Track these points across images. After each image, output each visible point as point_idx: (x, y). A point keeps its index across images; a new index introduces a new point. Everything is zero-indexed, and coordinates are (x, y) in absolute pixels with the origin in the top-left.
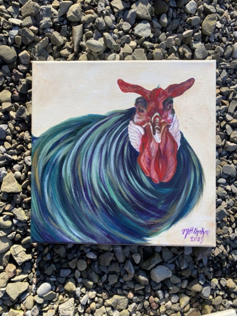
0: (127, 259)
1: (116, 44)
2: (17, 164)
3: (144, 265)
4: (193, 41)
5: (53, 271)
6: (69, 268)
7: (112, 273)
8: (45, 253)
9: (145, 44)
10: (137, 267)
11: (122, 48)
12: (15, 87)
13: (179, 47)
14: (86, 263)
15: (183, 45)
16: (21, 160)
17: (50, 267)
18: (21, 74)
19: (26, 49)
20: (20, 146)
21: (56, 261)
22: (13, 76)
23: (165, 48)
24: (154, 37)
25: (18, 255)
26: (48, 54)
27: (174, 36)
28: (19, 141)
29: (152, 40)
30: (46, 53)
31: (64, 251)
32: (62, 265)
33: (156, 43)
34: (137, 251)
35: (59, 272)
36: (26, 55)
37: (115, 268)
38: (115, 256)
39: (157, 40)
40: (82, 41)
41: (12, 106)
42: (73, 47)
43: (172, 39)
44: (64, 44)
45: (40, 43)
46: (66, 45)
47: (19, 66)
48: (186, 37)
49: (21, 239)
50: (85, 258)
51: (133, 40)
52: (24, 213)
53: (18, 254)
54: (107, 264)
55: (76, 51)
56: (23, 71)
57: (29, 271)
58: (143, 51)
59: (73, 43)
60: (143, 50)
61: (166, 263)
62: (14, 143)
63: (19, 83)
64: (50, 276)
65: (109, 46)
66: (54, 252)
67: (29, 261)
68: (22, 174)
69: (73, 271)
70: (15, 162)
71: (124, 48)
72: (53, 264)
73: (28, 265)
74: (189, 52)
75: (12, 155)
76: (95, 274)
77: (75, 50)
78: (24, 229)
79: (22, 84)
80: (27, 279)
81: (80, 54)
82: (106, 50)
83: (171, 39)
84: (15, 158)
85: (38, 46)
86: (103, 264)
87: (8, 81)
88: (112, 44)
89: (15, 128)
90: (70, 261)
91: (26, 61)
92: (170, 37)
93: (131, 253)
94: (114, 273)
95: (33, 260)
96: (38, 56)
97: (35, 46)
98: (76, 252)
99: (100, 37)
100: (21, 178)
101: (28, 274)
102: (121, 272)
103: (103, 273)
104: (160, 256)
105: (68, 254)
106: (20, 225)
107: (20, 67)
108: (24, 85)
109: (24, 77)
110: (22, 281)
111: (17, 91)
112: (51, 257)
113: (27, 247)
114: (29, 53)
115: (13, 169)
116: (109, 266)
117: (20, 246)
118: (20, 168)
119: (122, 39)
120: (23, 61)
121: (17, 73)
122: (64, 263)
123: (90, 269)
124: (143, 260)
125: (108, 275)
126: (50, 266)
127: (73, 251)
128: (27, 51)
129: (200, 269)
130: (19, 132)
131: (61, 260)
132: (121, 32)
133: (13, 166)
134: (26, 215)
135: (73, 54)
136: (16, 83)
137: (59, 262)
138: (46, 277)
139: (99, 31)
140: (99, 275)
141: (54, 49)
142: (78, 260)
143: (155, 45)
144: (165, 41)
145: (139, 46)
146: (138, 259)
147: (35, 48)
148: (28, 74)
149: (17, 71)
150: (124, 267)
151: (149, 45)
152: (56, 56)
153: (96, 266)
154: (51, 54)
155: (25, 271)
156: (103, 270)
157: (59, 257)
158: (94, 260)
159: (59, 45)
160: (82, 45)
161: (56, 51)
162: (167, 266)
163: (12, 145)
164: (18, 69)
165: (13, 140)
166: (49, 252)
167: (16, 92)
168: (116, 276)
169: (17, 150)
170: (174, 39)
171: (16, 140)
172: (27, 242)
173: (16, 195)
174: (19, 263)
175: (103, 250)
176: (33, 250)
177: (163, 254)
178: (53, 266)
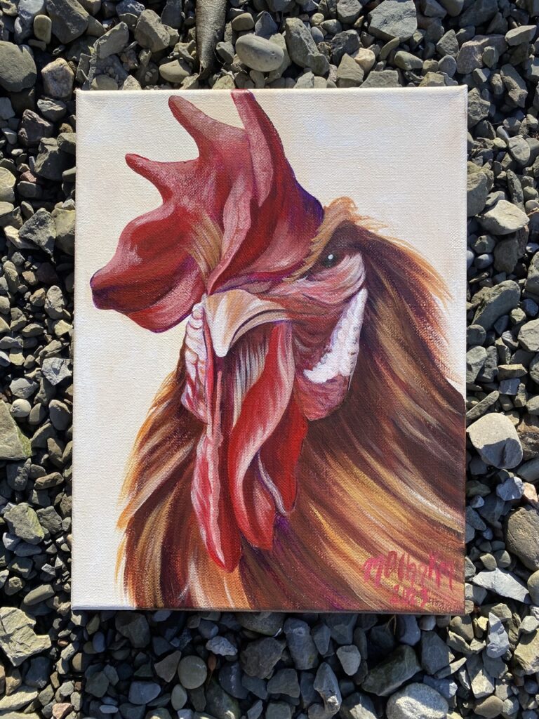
0: (321, 659)
1: (317, 54)
2: (24, 377)
3: (371, 682)
4: (532, 56)
5: (110, 684)
6: (155, 678)
7: (277, 698)
8: (90, 633)
9: (400, 58)
10: (348, 685)
11: (334, 67)
12: (27, 162)
13: (491, 70)
14: (204, 666)
15: (505, 66)
16: (34, 365)
17: (102, 675)
18: (47, 124)
19: (61, 55)
20: (33, 326)
21: (119, 656)
22: (23, 130)
23: (453, 73)
24: (423, 42)
25: (11, 638)
26: (124, 73)
27: (479, 40)
28: (30, 313)
29: (418, 49)
30: (119, 68)
31: (145, 629)
32: (135, 669)
33: (429, 58)
34: (349, 640)
35: (128, 688)
36: (62, 69)
37: (287, 685)
38: (287, 650)
39: (431, 47)
40: (223, 40)
41: (15, 213)
42: (197, 56)
43: (476, 49)
44: (171, 48)
45: (105, 38)
46: (175, 49)
47: (40, 101)
48: (516, 44)
49: (23, 592)
50: (203, 654)
51: (366, 47)
52: (36, 518)
53: (12, 635)
54: (265, 674)
55: (205, 67)
56: (53, 117)
57: (42, 683)
58: (394, 75)
59: (197, 45)
60: (396, 72)
61: (433, 676)
62: (18, 318)
63: (40, 149)
64: (100, 701)
65: (298, 59)
66: (116, 632)
67: (44, 653)
68: (33, 406)
69: (167, 689)
70: (18, 372)
71: (341, 65)
72: (112, 664)
73: (40, 665)
74: (522, 88)
75: (8, 351)
76: (230, 701)
77: (202, 62)
78: (34, 563)
79: (47, 151)
80: (34, 706)
81: (215, 76)
82: (289, 68)
83: (473, 47)
84: (17, 359)
85: (98, 47)
86: (253, 674)
87: (7, 142)
88: (308, 52)
89: (20, 276)
90: (160, 659)
91: (63, 89)
92: (470, 43)
93: (335, 645)
94: (282, 699)
95: (54, 650)
96: (95, 75)
97: (90, 48)
98: (178, 635)
99: (273, 33)
100: (31, 419)
101: (40, 690)
102: (304, 697)
103: (253, 699)
104: (414, 658)
105: (155, 640)
106: (21, 552)
107: (45, 104)
108: (53, 154)
109: (55, 133)
110: (21, 709)
111: (33, 173)
112: (105, 643)
113: (38, 613)
114: (72, 67)
115: (10, 390)
116: (269, 678)
117: (20, 611)
118: (29, 388)
119: (334, 42)
120: (52, 87)
121: (34, 120)
122: (145, 662)
123: (217, 686)
124: (366, 664)
125: (265, 705)
126: (101, 670)
127: (170, 632)
128: (68, 61)
129: (528, 697)
130: (32, 288)
131: (133, 653)
132: (332, 22)
133: (10, 383)
134: (42, 524)
135: (197, 76)
136: (30, 150)
137: (129, 661)
138: (88, 700)
139: (274, 15)
140: (239, 701)
141: (142, 58)
142: (182, 657)
143: (427, 64)
144: (455, 55)
145: (381, 63)
146: (352, 661)
147: (88, 52)
148: (65, 125)
149: (36, 115)
150: (312, 682)
151: (412, 62)
152: (147, 79)
153: (233, 678)
154: (133, 72)
155: (28, 682)
156: (251, 689)
157: (129, 645)
158: (227, 658)
159: (157, 48)
160: (222, 50)
161: (148, 65)
162: (434, 688)
163: (10, 325)
164: (38, 111)
165: (12, 309)
166: (100, 629)
167: (28, 175)
168: (288, 707)
169: (24, 338)
170: (481, 48)
171: (24, 311)
172: (44, 599)
173: (15, 465)
174: (14, 659)
175: (254, 632)
176: (56, 623)
177: (424, 651)
178: (110, 671)
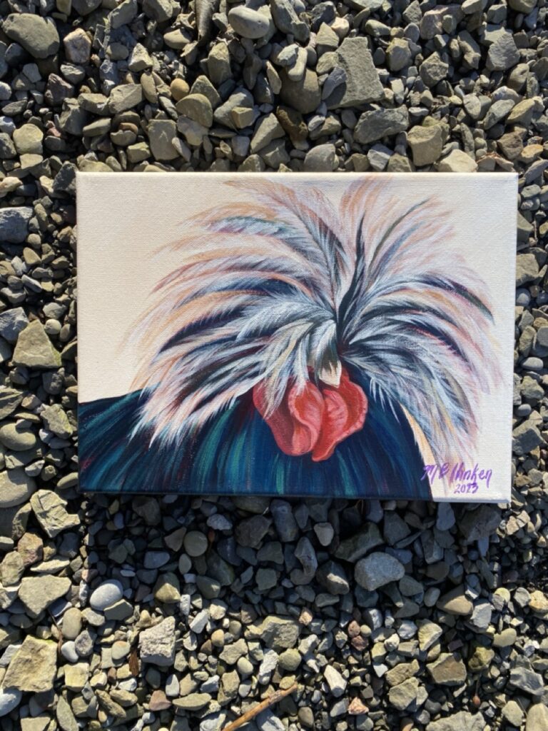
0: (301, 534)
1: (298, 22)
2: (54, 301)
3: (341, 550)
4: (485, 23)
5: (129, 555)
6: (166, 549)
7: (265, 565)
8: (111, 513)
9: (369, 26)
10: (324, 555)
11: (313, 34)
12: (53, 119)
13: (449, 36)
14: (205, 539)
15: (462, 32)
16: (61, 292)
17: (122, 546)
18: (69, 86)
19: (81, 25)
20: (62, 259)
21: (136, 531)
22: (49, 92)
23: (417, 38)
24: (391, 11)
25: (48, 514)
26: (133, 41)
27: (440, 9)
28: (58, 248)
29: (387, 18)
30: (130, 36)
31: (157, 510)
32: (149, 542)
33: (397, 26)
34: (324, 518)
35: (143, 558)
36: (81, 38)
37: (273, 553)
38: (273, 526)
39: (398, 16)
40: (218, 12)
41: (45, 164)
42: (196, 26)
43: (437, 18)
44: (174, 18)
45: (118, 10)
46: (178, 20)
47: (63, 67)
48: (470, 12)
49: (57, 478)
50: (204, 529)
51: (341, 16)
52: (66, 418)
53: (48, 512)
54: (255, 544)
55: (202, 35)
56: (73, 80)
57: (73, 553)
58: (364, 41)
59: (195, 16)
60: (366, 39)
61: (392, 547)
62: (47, 253)
63: (63, 108)
64: (120, 566)
65: (283, 26)
66: (133, 512)
67: (73, 529)
68: (63, 325)
69: (175, 557)
70: (49, 297)
71: (319, 33)
72: (130, 539)
74: (476, 51)
75: (40, 280)
76: (226, 566)
77: (200, 31)
78: (65, 455)
79: (69, 109)
80: (67, 571)
81: (212, 43)
82: (275, 35)
83: (433, 16)
84: (48, 286)
85: (112, 18)
86: (245, 543)
87: (35, 102)
88: (291, 20)
89: (49, 217)
90: (168, 533)
91: (82, 56)
92: (431, 12)
93: (312, 522)
94: (270, 565)
95: (82, 528)
96: (109, 43)
97: (105, 19)
98: (184, 514)
99: (262, 5)
100: (61, 336)
101: (71, 559)
102: (287, 563)
103: (246, 565)
104: (378, 532)
105: (165, 519)
106: (54, 445)
107: (67, 69)
108: (74, 112)
109: (76, 94)
110: (56, 573)
111: (58, 129)
112: (125, 523)
113: (69, 497)
114: (89, 37)
115: (43, 312)
116: (258, 548)
117: (54, 493)
118: (59, 310)
119: (314, 12)
120: (73, 54)
121: (58, 82)
122: (155, 537)
123: (216, 555)
124: (338, 537)
125: (255, 570)
126: (121, 543)
127: (177, 512)
128: (86, 31)
129: (470, 563)
130: (59, 227)
131: (147, 530)
133: (42, 307)
134: (71, 423)
135: (196, 43)
136: (55, 109)
137: (144, 536)
138: (111, 567)
140: (234, 567)
141: (149, 28)
142: (187, 532)
143: (394, 31)
144: (418, 23)
145: (354, 30)
146: (326, 535)
147: (103, 23)
148: (84, 87)
149: (59, 79)
150: (293, 552)
151: (380, 30)
152: (153, 46)
153: (229, 548)
154: (142, 40)
155: (62, 552)
156: (244, 557)
157: (143, 523)
158: (224, 533)
159: (162, 19)
160: (217, 20)
161: (155, 35)
162: (393, 555)
163: (41, 257)
164: (61, 74)
165: (43, 245)
166: (120, 511)
167: (54, 130)
168: (273, 572)
169: (53, 270)
170: (441, 16)
171: (52, 246)
172: (73, 485)
173: (50, 373)
174: (51, 531)
175: (246, 511)
176: (84, 505)
177: (386, 526)
178: (129, 543)
